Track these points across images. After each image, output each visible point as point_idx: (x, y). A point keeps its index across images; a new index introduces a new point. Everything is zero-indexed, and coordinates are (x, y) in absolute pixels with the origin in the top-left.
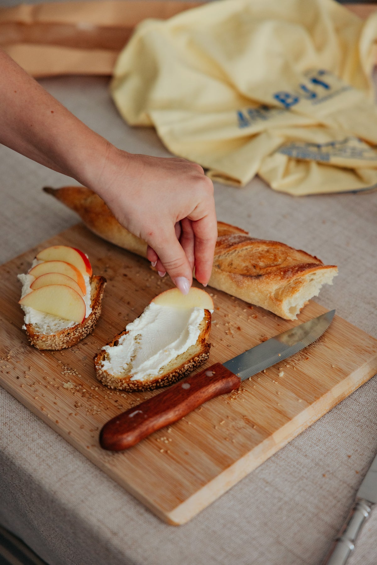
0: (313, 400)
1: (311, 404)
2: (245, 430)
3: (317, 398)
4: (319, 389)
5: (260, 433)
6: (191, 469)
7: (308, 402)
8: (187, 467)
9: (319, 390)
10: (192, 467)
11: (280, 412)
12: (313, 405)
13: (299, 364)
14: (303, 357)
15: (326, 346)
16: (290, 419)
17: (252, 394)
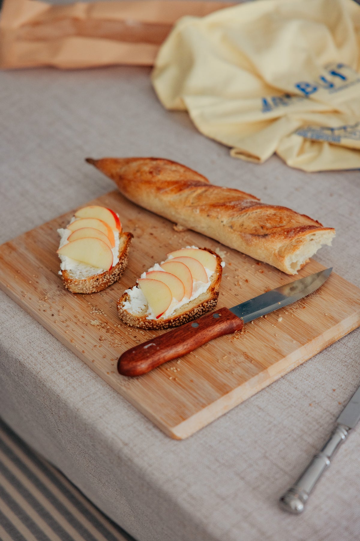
0: (305, 342)
1: (303, 345)
2: (244, 364)
3: (309, 340)
4: (311, 333)
5: (256, 366)
6: (195, 394)
7: (301, 343)
8: (191, 392)
9: (312, 334)
10: (196, 392)
11: (276, 350)
12: (305, 346)
13: (296, 312)
14: (301, 306)
15: (322, 298)
16: (284, 356)
17: (253, 335)
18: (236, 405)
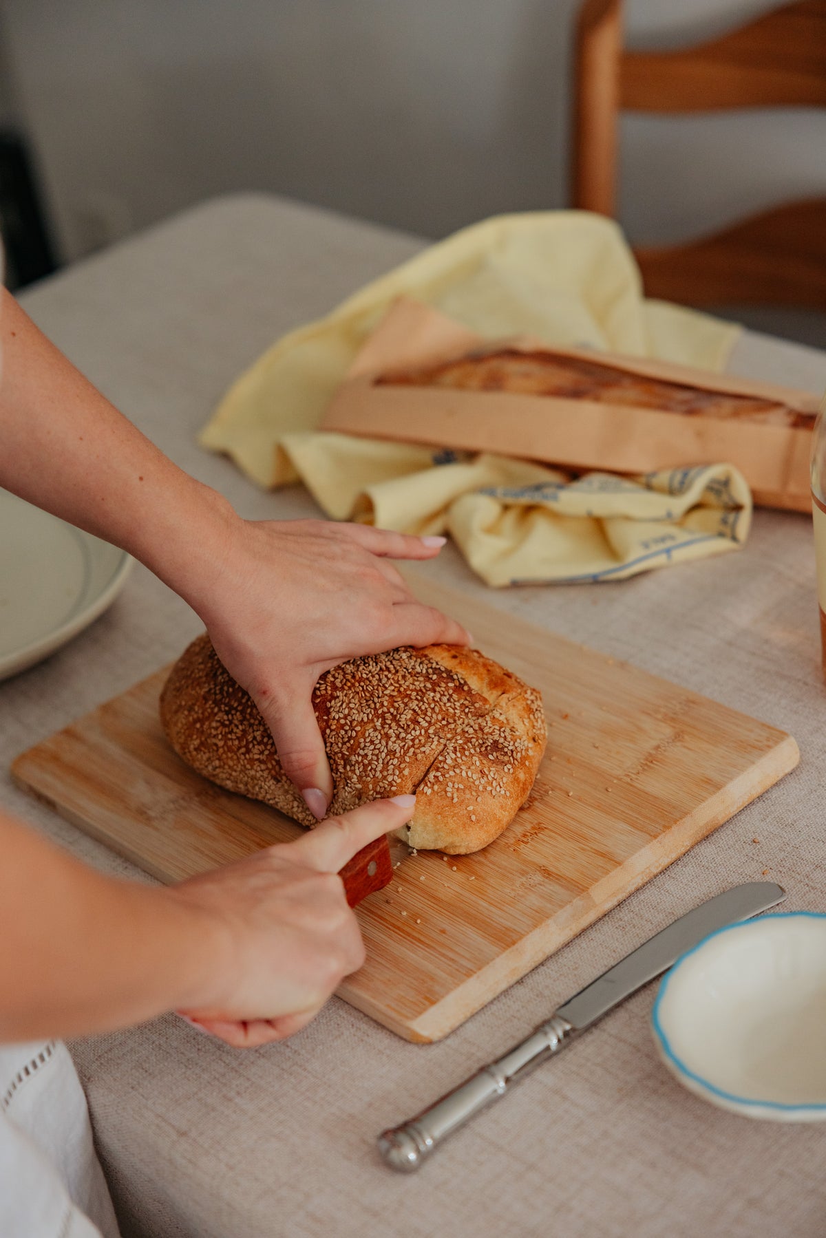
0: (659, 831)
1: (655, 837)
2: (542, 887)
3: (667, 827)
4: (670, 813)
5: (567, 889)
6: (451, 955)
7: (651, 836)
8: (444, 951)
9: (670, 815)
10: (452, 950)
11: (603, 855)
12: (659, 839)
13: (637, 779)
14: (646, 768)
15: (685, 747)
16: (619, 864)
17: (556, 833)
18: (534, 965)
